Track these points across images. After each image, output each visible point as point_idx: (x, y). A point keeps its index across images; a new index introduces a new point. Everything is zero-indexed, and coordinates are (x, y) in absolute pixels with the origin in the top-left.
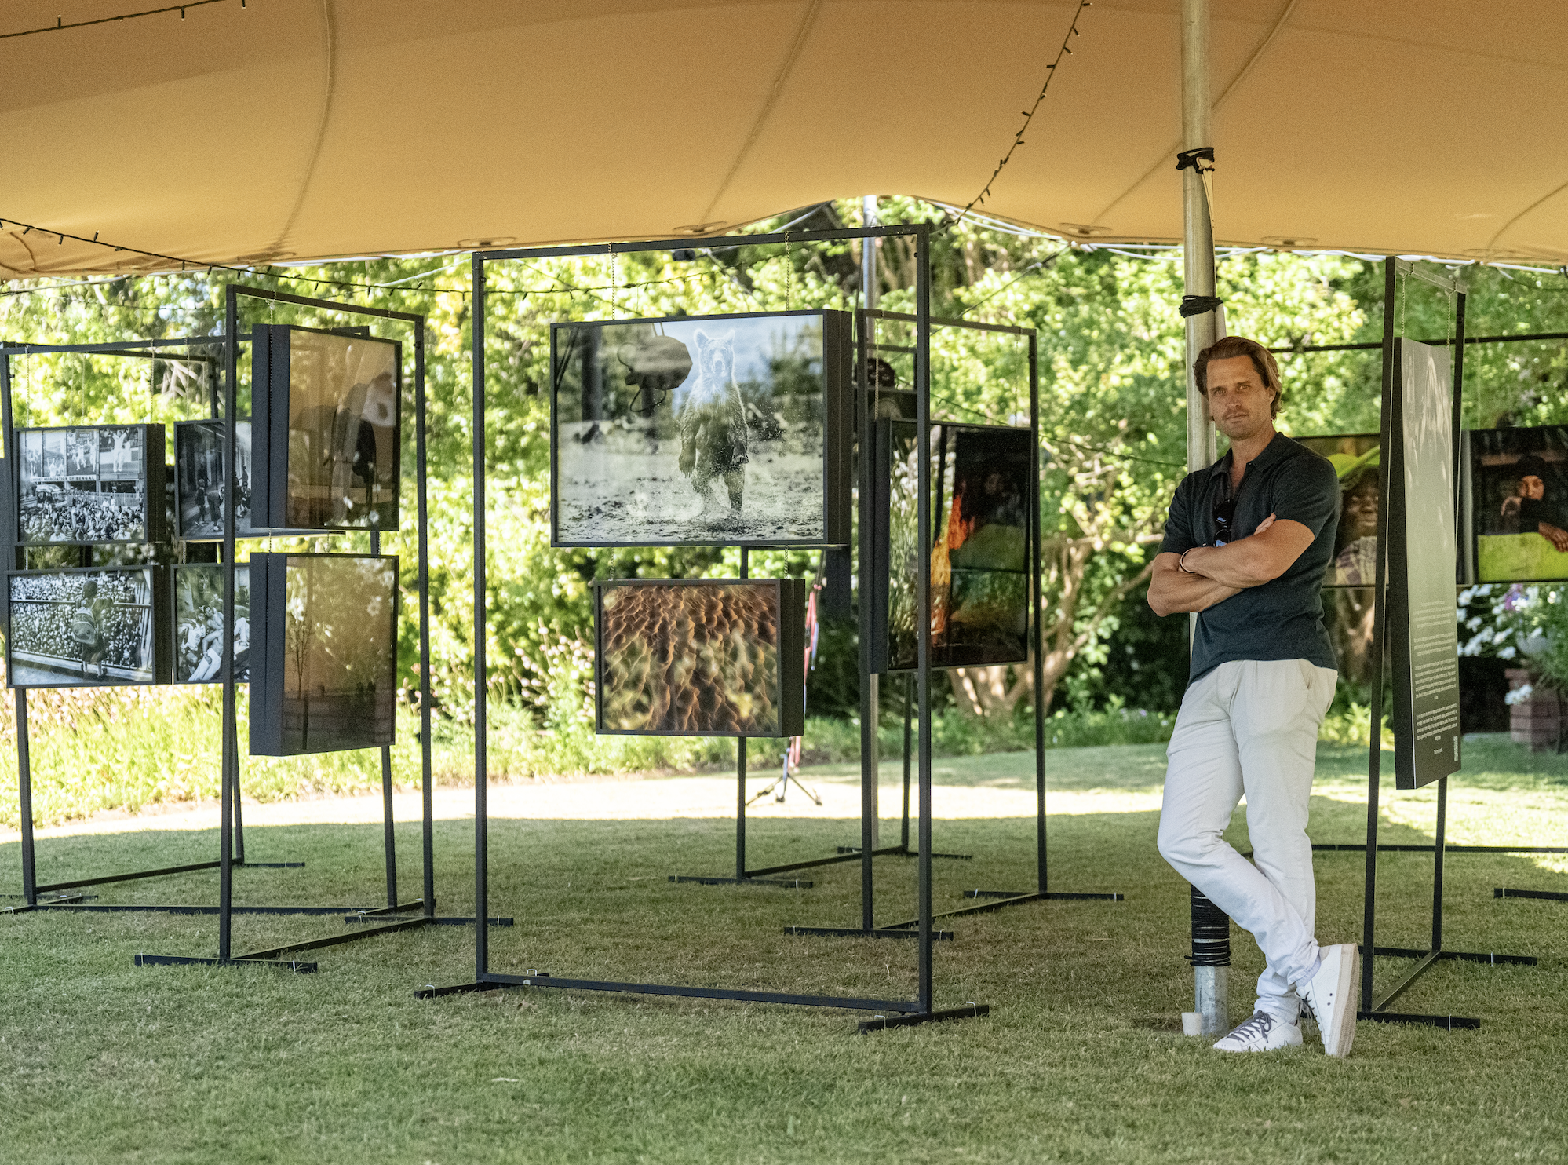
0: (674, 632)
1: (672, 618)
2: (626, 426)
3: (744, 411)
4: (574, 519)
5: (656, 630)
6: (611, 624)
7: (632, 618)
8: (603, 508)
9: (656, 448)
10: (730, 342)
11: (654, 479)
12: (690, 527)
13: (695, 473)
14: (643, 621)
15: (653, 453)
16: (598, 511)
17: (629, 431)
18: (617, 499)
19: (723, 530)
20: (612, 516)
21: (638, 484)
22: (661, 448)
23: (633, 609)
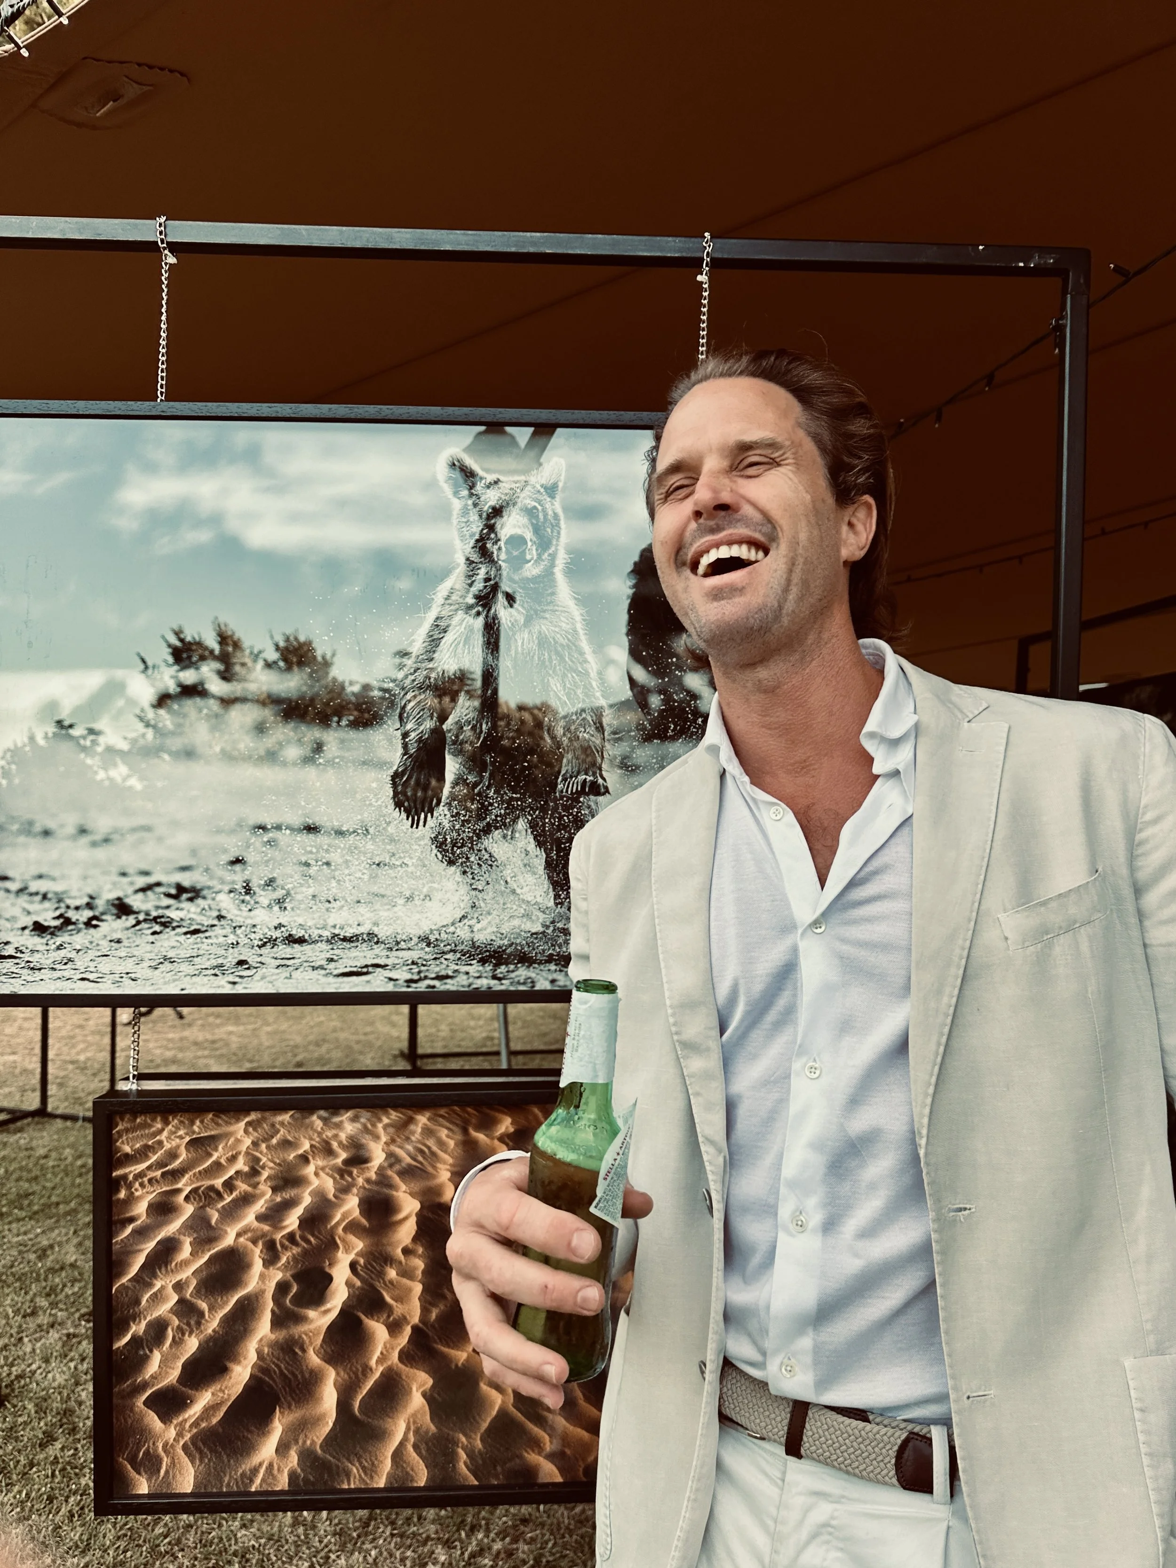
0: (352, 1227)
1: (344, 1190)
2: (216, 686)
3: (593, 664)
4: (39, 928)
5: (292, 1221)
6: (141, 1209)
7: (210, 1195)
8: (136, 902)
9: (319, 748)
10: (551, 490)
11: (311, 829)
12: (427, 953)
13: (442, 816)
14: (246, 1200)
15: (308, 760)
16: (122, 909)
17: (227, 702)
18: (186, 879)
19: (525, 959)
20: (166, 924)
21: (258, 840)
22: (332, 748)
23: (218, 1167)
